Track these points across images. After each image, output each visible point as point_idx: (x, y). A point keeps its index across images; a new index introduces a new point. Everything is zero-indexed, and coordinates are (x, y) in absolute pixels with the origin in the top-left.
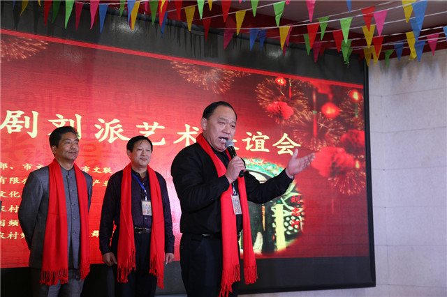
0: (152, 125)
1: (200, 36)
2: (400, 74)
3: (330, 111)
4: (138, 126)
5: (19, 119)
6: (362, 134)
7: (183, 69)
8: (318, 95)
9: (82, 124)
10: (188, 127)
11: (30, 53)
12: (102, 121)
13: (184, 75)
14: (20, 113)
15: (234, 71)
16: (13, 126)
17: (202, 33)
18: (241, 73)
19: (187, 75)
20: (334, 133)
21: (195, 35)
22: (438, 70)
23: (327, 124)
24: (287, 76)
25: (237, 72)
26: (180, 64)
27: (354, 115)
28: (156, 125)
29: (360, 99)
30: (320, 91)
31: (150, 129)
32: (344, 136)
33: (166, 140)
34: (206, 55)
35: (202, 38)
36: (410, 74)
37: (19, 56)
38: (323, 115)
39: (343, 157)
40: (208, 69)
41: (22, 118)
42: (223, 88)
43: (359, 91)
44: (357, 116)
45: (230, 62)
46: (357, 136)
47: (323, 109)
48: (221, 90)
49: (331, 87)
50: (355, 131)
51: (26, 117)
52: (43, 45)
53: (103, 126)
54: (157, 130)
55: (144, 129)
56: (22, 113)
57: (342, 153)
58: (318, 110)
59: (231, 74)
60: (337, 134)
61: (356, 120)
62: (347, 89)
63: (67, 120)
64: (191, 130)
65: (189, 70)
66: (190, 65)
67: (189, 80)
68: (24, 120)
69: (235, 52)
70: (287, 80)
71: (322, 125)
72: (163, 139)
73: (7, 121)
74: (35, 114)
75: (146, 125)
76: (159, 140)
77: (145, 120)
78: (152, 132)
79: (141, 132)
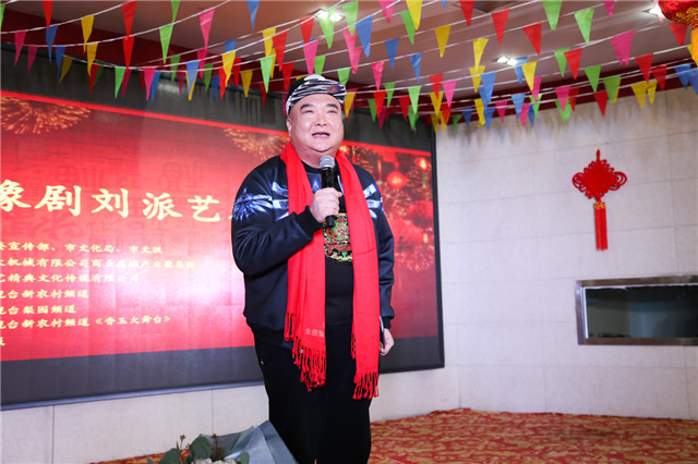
0: (205, 198)
1: (256, 101)
2: (469, 140)
3: (396, 181)
4: (190, 201)
5: (60, 195)
6: (430, 206)
7: (238, 137)
8: (383, 164)
9: (129, 199)
11: (72, 122)
12: (150, 195)
13: (239, 143)
14: (61, 188)
16: (54, 203)
17: (258, 97)
19: (242, 144)
20: (401, 205)
21: (251, 100)
22: (507, 136)
23: (393, 195)
24: (350, 143)
26: (235, 131)
27: (421, 185)
28: (209, 199)
29: (428, 167)
30: (385, 159)
31: (203, 204)
32: (412, 207)
33: (221, 216)
34: (262, 121)
35: (259, 103)
36: (479, 140)
37: (59, 126)
38: (389, 185)
39: (410, 230)
41: (63, 194)
43: (427, 158)
44: (424, 186)
46: (424, 208)
47: (389, 178)
49: (397, 154)
50: (422, 202)
51: (67, 193)
52: (86, 113)
53: (152, 201)
54: (210, 205)
55: (196, 204)
56: (64, 188)
57: (410, 226)
58: (384, 180)
60: (404, 206)
61: (424, 191)
62: (414, 157)
63: (112, 195)
65: (243, 138)
66: (245, 133)
67: (244, 149)
68: (65, 196)
70: (350, 147)
71: (388, 196)
72: (217, 215)
73: (47, 197)
74: (78, 189)
75: (198, 199)
76: (213, 216)
77: (198, 194)
78: (205, 207)
79: (194, 207)
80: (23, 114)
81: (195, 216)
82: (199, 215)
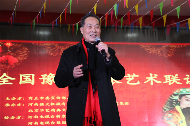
0: (132, 75)
1: (155, 32)
7: (147, 48)
10: (151, 75)
13: (148, 50)
15: (176, 46)
18: (180, 46)
25: (178, 46)
26: (145, 45)
28: (134, 75)
31: (131, 77)
33: (140, 82)
34: (159, 40)
35: (157, 32)
40: (161, 46)
42: (170, 54)
45: (173, 41)
48: (169, 55)
54: (135, 78)
55: (128, 78)
59: (174, 47)
64: (153, 76)
65: (150, 48)
66: (150, 46)
67: (150, 53)
69: (176, 36)
72: (138, 81)
75: (129, 76)
76: (136, 82)
77: (129, 73)
78: (132, 79)
79: (127, 79)
80: (56, 49)
81: (128, 83)
82: (130, 82)
